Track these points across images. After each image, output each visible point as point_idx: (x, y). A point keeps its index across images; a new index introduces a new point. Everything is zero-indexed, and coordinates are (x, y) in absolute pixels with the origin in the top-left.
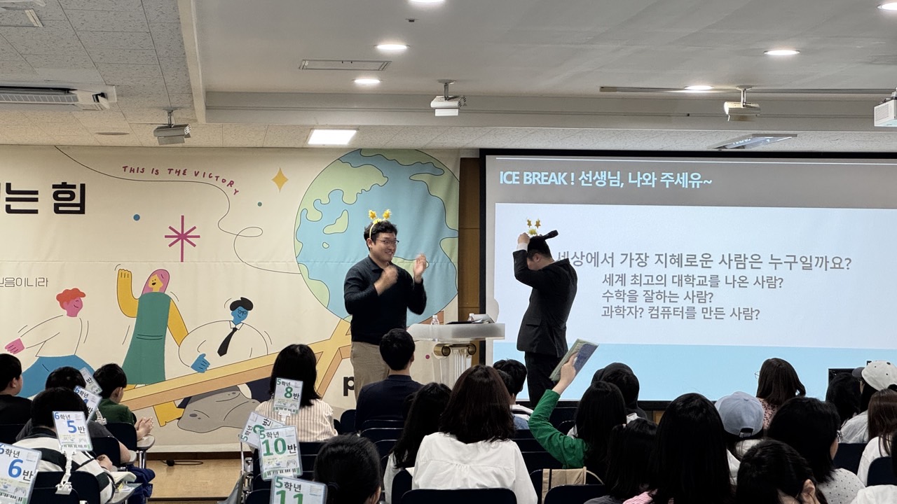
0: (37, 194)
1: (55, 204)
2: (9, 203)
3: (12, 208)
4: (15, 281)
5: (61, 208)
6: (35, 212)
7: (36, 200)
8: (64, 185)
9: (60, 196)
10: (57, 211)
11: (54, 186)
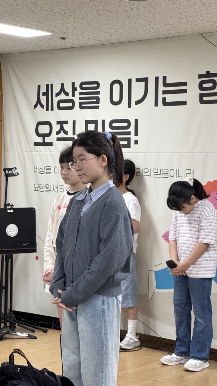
0: (186, 85)
1: (200, 94)
2: (165, 96)
3: (167, 101)
4: (169, 172)
5: (205, 99)
6: (184, 103)
7: (185, 91)
8: (208, 74)
9: (205, 85)
10: (202, 102)
11: (200, 76)
